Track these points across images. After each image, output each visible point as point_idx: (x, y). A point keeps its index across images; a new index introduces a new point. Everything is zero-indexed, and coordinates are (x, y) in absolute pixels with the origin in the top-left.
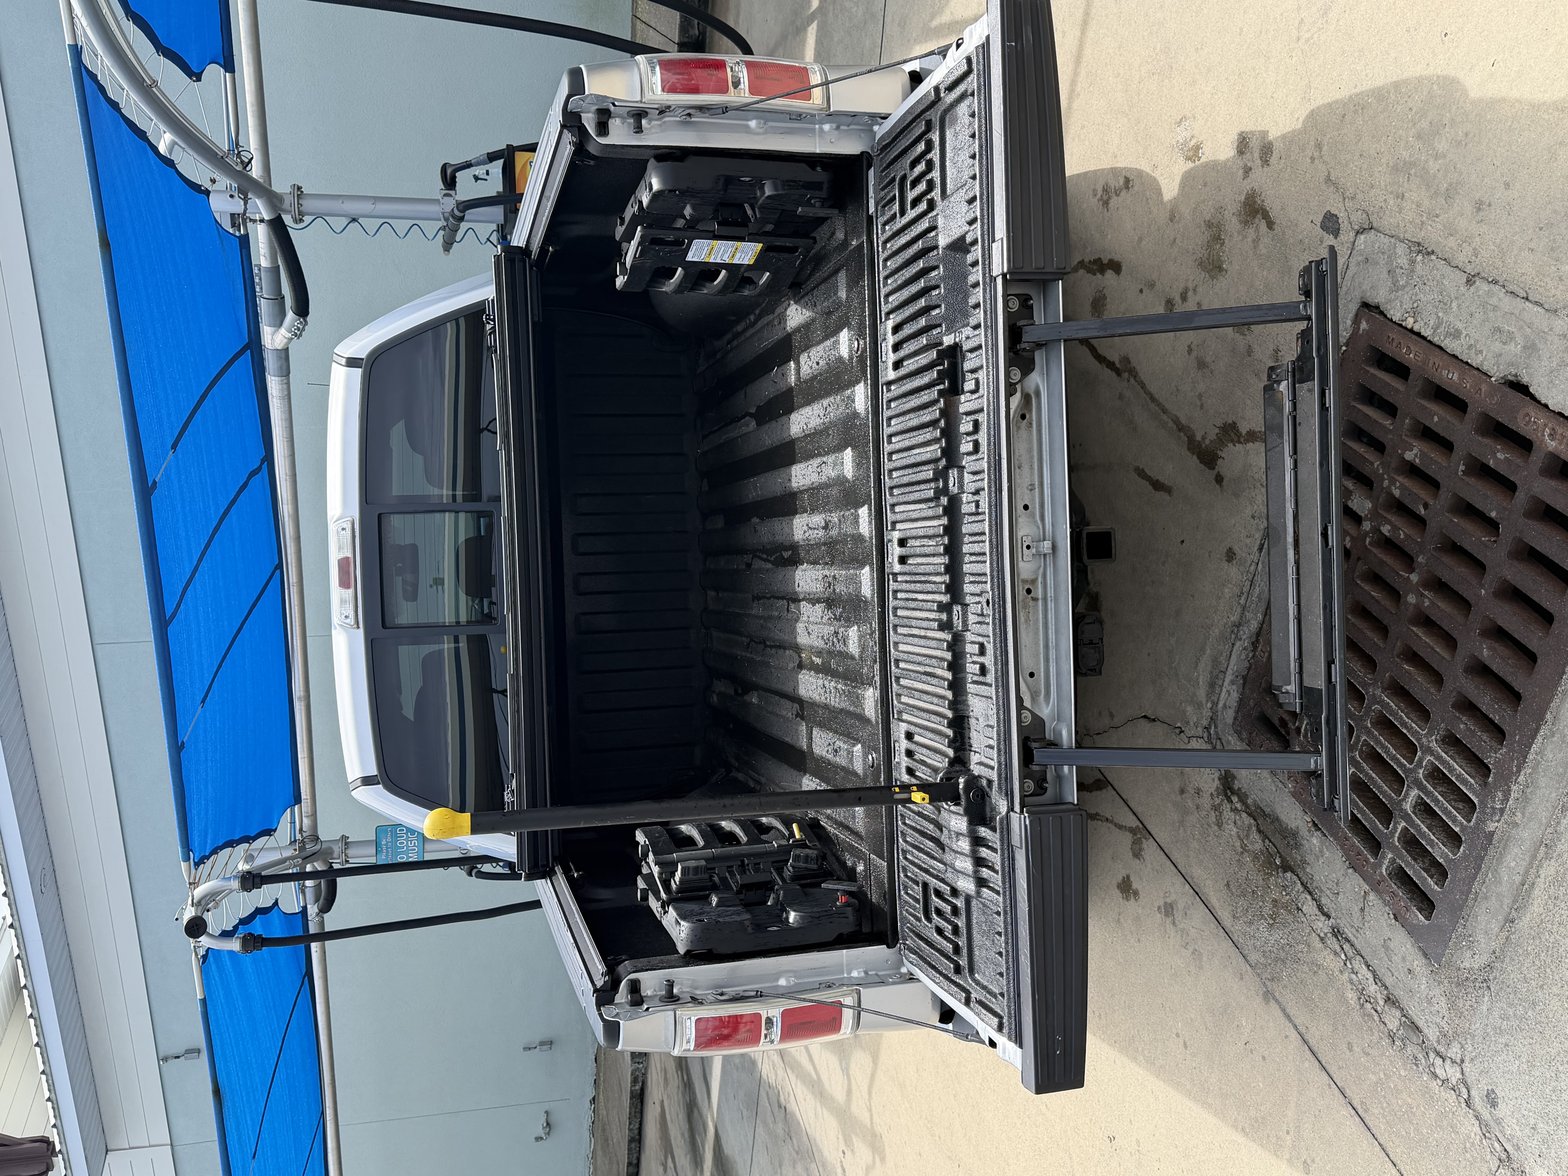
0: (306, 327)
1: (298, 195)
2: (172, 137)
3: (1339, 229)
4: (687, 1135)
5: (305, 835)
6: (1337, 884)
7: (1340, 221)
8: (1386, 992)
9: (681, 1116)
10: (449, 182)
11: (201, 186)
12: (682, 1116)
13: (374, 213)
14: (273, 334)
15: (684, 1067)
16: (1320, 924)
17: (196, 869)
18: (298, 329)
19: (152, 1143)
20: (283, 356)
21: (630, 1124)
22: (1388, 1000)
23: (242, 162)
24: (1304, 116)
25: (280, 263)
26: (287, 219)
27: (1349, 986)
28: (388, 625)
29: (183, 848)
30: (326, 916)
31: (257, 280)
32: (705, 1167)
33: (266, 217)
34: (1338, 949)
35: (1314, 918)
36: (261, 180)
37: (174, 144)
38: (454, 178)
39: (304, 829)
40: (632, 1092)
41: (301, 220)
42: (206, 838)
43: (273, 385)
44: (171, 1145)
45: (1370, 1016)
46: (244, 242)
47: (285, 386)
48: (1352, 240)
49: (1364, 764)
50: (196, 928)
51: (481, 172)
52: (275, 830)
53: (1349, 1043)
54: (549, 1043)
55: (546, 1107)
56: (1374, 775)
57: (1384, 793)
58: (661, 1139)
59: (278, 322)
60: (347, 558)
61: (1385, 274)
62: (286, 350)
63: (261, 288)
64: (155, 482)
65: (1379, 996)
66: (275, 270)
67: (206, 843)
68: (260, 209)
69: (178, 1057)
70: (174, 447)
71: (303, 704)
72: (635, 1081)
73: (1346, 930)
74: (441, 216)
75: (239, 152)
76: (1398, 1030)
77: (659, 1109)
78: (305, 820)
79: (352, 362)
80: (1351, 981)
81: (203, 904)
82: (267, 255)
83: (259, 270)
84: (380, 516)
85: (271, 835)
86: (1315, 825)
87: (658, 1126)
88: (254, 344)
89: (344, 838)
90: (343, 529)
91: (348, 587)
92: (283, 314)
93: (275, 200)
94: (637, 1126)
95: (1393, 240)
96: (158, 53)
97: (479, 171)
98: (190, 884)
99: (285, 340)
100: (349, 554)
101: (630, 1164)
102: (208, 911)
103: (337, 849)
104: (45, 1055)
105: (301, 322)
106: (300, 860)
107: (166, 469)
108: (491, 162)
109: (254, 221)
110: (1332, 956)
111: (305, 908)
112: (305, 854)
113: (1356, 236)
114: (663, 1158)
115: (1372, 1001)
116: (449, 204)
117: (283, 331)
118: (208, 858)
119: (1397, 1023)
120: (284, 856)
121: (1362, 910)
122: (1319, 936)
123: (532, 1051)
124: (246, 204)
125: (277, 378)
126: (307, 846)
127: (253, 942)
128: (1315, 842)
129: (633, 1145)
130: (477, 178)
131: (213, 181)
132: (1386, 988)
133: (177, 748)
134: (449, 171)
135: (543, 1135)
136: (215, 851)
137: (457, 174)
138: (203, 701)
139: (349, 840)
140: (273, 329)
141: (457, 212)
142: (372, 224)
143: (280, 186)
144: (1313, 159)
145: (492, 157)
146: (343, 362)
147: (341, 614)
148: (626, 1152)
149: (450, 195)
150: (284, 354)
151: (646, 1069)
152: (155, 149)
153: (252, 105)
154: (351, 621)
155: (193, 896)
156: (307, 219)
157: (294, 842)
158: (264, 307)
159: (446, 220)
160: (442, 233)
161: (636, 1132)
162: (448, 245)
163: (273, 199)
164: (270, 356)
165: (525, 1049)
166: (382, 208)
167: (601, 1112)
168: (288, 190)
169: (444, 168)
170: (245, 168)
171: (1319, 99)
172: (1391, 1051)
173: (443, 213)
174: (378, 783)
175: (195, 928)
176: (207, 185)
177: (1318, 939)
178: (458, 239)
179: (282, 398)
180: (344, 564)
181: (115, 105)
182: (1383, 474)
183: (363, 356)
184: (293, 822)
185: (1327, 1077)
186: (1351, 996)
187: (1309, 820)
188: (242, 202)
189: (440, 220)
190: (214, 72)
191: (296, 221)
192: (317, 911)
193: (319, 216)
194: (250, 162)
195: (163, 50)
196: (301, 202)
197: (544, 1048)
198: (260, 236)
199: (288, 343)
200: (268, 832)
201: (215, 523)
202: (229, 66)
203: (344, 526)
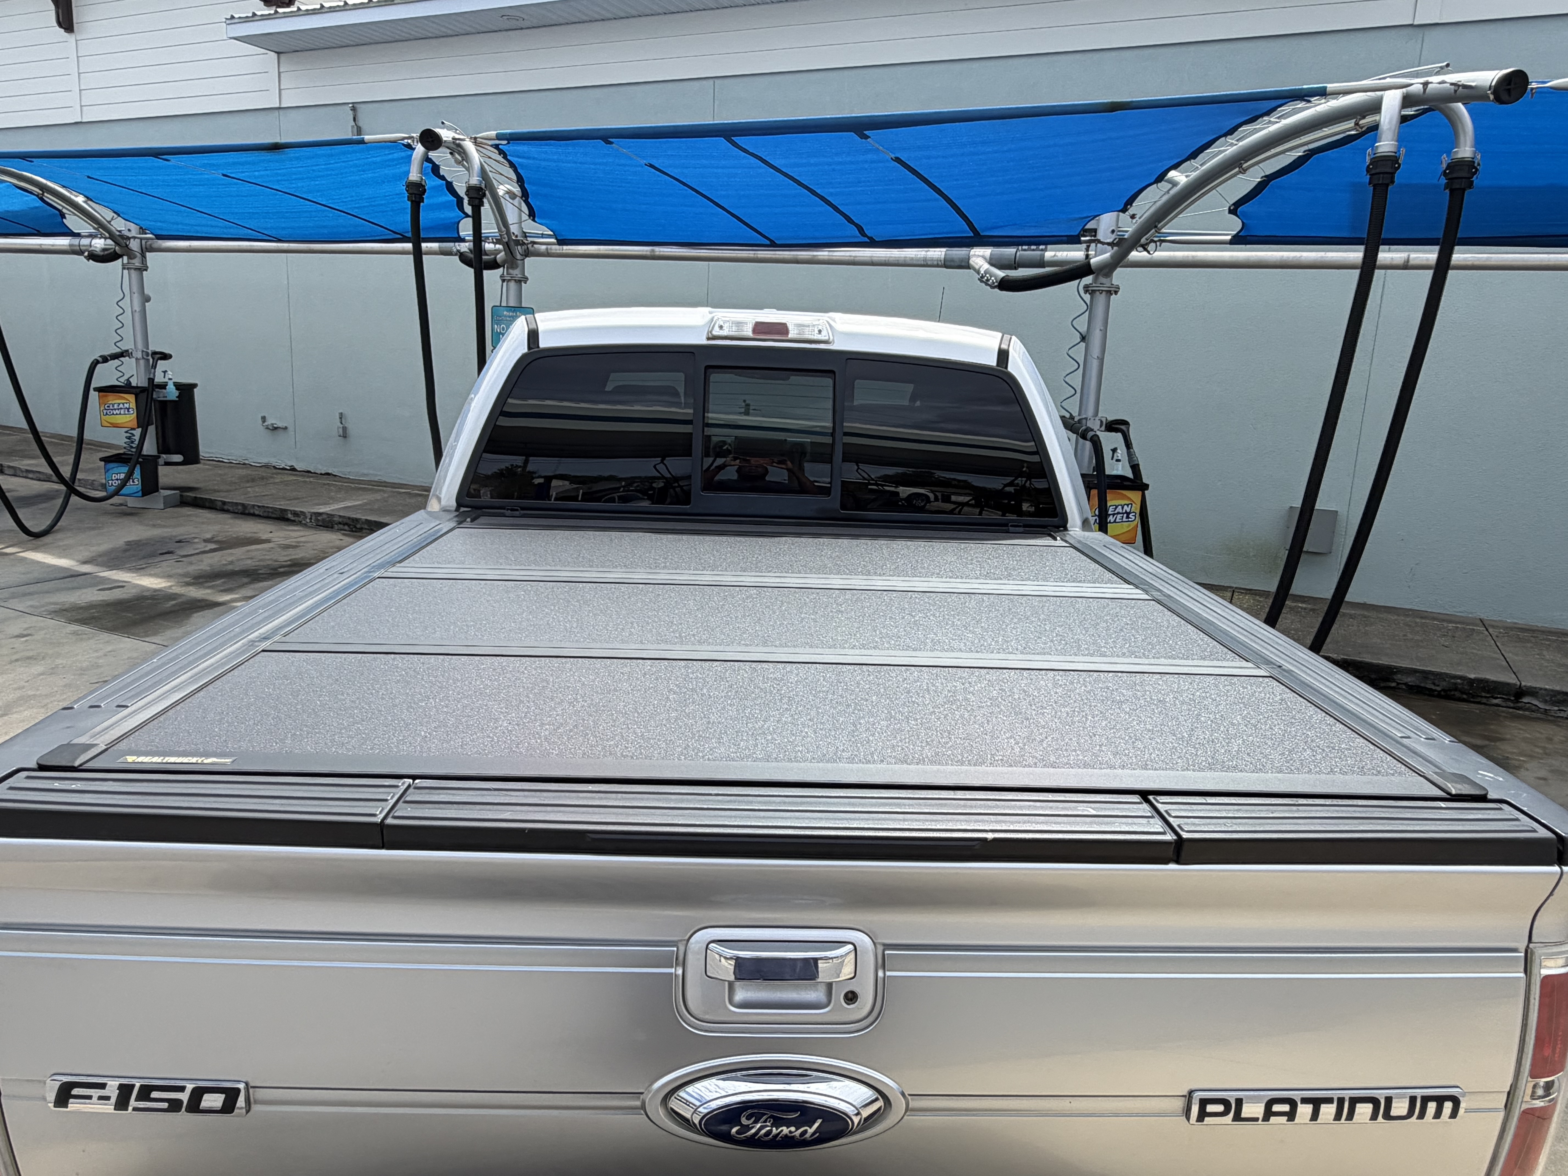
0: (989, 287)
1: (1110, 291)
2: (1182, 183)
4: (230, 567)
5: (530, 246)
9: (249, 562)
10: (1113, 426)
11: (1131, 205)
12: (249, 564)
13: (1089, 357)
14: (983, 257)
17: (492, 146)
18: (988, 280)
19: (283, 92)
20: (963, 264)
21: (259, 507)
23: (1148, 244)
25: (1048, 269)
26: (1088, 280)
28: (711, 370)
29: (510, 134)
30: (457, 258)
31: (1033, 247)
32: (191, 588)
33: (1093, 261)
36: (1128, 259)
37: (1174, 184)
38: (1116, 430)
39: (535, 246)
40: (286, 510)
41: (1086, 292)
42: (523, 157)
43: (937, 253)
44: (279, 108)
46: (1073, 240)
47: (935, 263)
50: (430, 139)
51: (1119, 455)
52: (534, 220)
54: (345, 434)
55: (291, 428)
58: (237, 538)
59: (994, 262)
60: (788, 333)
62: (968, 266)
63: (1025, 250)
64: (867, 137)
66: (1041, 264)
67: (519, 157)
68: (1100, 257)
69: (354, 120)
70: (898, 160)
71: (648, 253)
72: (295, 514)
74: (1083, 417)
75: (1155, 242)
77: (264, 537)
78: (543, 247)
79: (1003, 356)
81: (457, 148)
82: (1055, 258)
83: (1042, 250)
85: (529, 216)
87: (249, 535)
88: (978, 240)
89: (525, 280)
90: (820, 332)
91: (755, 332)
92: (1001, 267)
94: (257, 512)
96: (1266, 176)
97: (1122, 454)
98: (475, 138)
99: (977, 267)
100: (790, 336)
101: (224, 503)
102: (451, 153)
103: (516, 273)
105: (994, 283)
106: (506, 240)
107: (877, 149)
108: (1131, 467)
109: (1087, 249)
111: (462, 240)
112: (512, 244)
114: (219, 538)
116: (1095, 425)
117: (986, 266)
118: (505, 157)
120: (511, 227)
123: (338, 420)
124: (1108, 244)
125: (943, 256)
126: (519, 247)
127: (416, 192)
129: (240, 507)
130: (1114, 450)
131: (1133, 217)
133: (606, 136)
134: (1123, 427)
135: (266, 424)
136: (512, 165)
137: (1120, 435)
138: (651, 166)
139: (523, 284)
140: (989, 257)
141: (1091, 434)
142: (1078, 353)
143: (1120, 276)
145: (1135, 468)
146: (1004, 346)
147: (725, 321)
148: (235, 501)
149: (1101, 426)
150: (965, 265)
151: (305, 525)
152: (1175, 167)
153: (1193, 257)
154: (717, 332)
155: (463, 140)
156: (1087, 297)
157: (525, 235)
158: (1010, 251)
159: (1080, 421)
160: (1068, 415)
161: (252, 511)
163: (1108, 269)
164: (963, 252)
165: (341, 414)
166: (1094, 364)
167: (279, 476)
168: (1115, 282)
169: (1125, 423)
170: (1141, 245)
173: (1086, 419)
174: (529, 348)
176: (1131, 211)
179: (925, 259)
180: (781, 329)
181: (1231, 132)
183: (1010, 369)
184: (543, 236)
188: (1108, 240)
189: (1079, 415)
190: (1235, 224)
191: (1087, 289)
192: (462, 251)
193: (1090, 308)
194: (1146, 250)
195: (1268, 179)
196: (1104, 293)
197: (341, 430)
198: (1074, 254)
199: (974, 269)
200: (532, 215)
201: (818, 191)
202: (1238, 240)
203: (824, 333)
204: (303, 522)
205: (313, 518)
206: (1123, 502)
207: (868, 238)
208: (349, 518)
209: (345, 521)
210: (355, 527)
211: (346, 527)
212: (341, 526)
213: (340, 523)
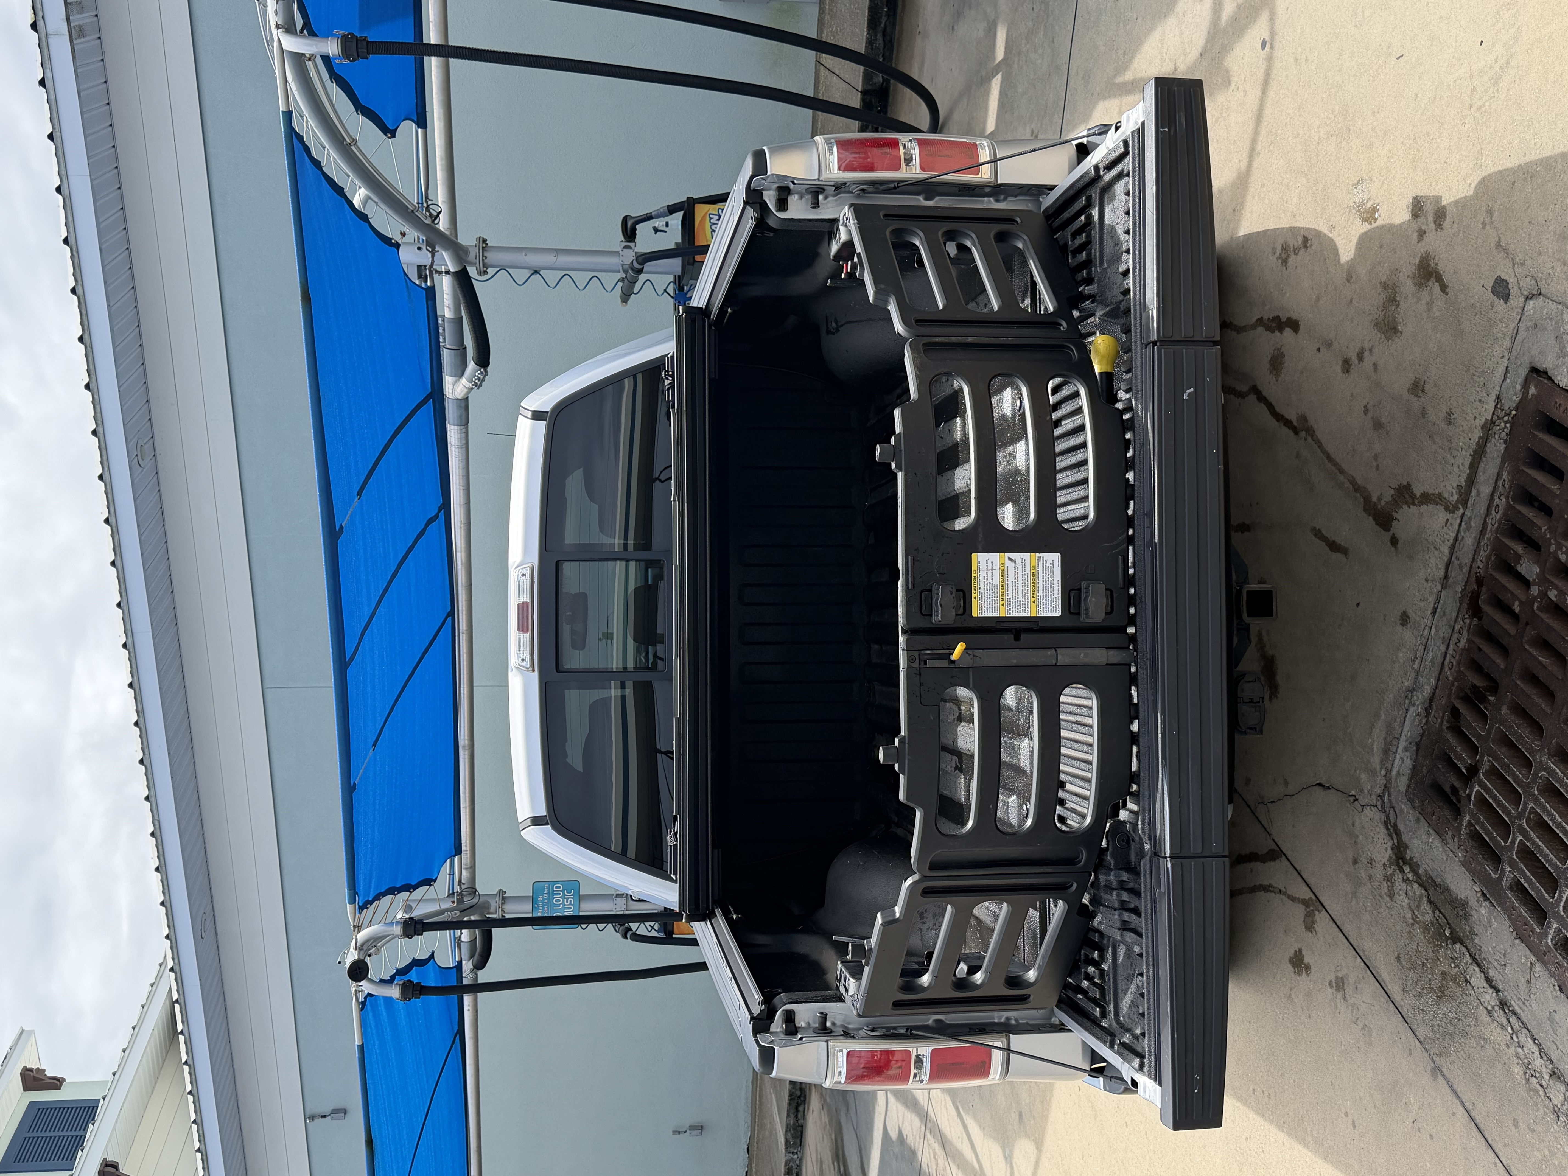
0: (487, 377)
1: (483, 247)
2: (366, 191)
3: (1509, 295)
5: (463, 887)
6: (1504, 955)
7: (1510, 286)
8: (1551, 1066)
10: (629, 233)
11: (392, 239)
13: (555, 266)
14: (455, 384)
15: (841, 1156)
16: (1488, 997)
17: (360, 913)
18: (479, 379)
20: (463, 405)
22: (1553, 1074)
23: (431, 215)
24: (1476, 182)
25: (463, 314)
26: (472, 271)
27: (1516, 1061)
28: (561, 669)
29: (349, 890)
30: (480, 970)
31: (441, 331)
33: (452, 270)
34: (1505, 1022)
35: (1482, 990)
36: (447, 233)
37: (367, 198)
38: (634, 230)
39: (463, 881)
41: (485, 272)
42: (370, 882)
43: (453, 433)
45: (1536, 1091)
46: (431, 293)
47: (464, 435)
48: (1521, 305)
49: (1531, 832)
51: (661, 224)
52: (435, 881)
53: (1515, 1120)
54: (699, 1128)
56: (1540, 843)
57: (1549, 861)
59: (460, 372)
60: (526, 603)
61: (1552, 341)
62: (466, 399)
63: (444, 339)
64: (341, 527)
65: (1544, 1070)
66: (459, 321)
67: (370, 887)
68: (447, 261)
69: (324, 1117)
70: (359, 493)
71: (467, 753)
72: (788, 1172)
73: (1513, 1002)
74: (621, 268)
75: (428, 206)
76: (1562, 1105)
78: (464, 873)
79: (537, 416)
80: (1517, 1056)
81: (365, 948)
82: (451, 306)
83: (443, 320)
84: (557, 562)
85: (430, 885)
86: (1484, 895)
88: (437, 394)
89: (501, 892)
90: (523, 575)
91: (526, 632)
92: (464, 365)
93: (461, 252)
95: (1560, 307)
96: (357, 112)
97: (659, 223)
98: (354, 927)
99: (466, 390)
100: (528, 599)
102: (369, 956)
103: (494, 904)
104: (197, 1104)
105: (482, 373)
106: (458, 911)
107: (351, 515)
108: (671, 214)
109: (440, 273)
110: (1499, 1030)
111: (460, 963)
112: (463, 907)
113: (1525, 301)
115: (1538, 1075)
116: (629, 257)
117: (464, 381)
118: (371, 903)
119: (1561, 1098)
120: (443, 907)
121: (1529, 982)
122: (1486, 1009)
123: (682, 1135)
124: (433, 256)
125: (456, 427)
126: (465, 900)
127: (412, 990)
128: (1483, 912)
130: (656, 230)
131: (403, 234)
132: (1552, 1062)
133: (349, 789)
134: (629, 224)
136: (378, 897)
137: (637, 227)
138: (375, 745)
139: (506, 895)
140: (454, 379)
141: (636, 265)
142: (552, 276)
143: (466, 238)
144: (1484, 224)
145: (672, 209)
146: (529, 414)
147: (519, 657)
149: (630, 247)
150: (464, 403)
151: (801, 1160)
152: (350, 204)
153: (442, 159)
154: (527, 664)
155: (356, 940)
156: (491, 271)
157: (451, 895)
158: (447, 357)
159: (625, 271)
160: (620, 284)
162: (626, 297)
163: (459, 252)
164: (450, 405)
165: (674, 1132)
166: (564, 260)
168: (475, 242)
169: (625, 220)
170: (433, 221)
171: (1491, 166)
172: (1556, 1127)
173: (622, 265)
174: (547, 824)
175: (358, 971)
176: (397, 238)
177: (1485, 1012)
178: (635, 291)
179: (460, 447)
180: (522, 609)
181: (317, 164)
182: (1550, 539)
183: (548, 409)
184: (452, 874)
185: (1493, 1155)
186: (1517, 1070)
187: (1478, 890)
188: (430, 255)
189: (619, 272)
190: (408, 128)
191: (480, 273)
192: (472, 967)
193: (502, 268)
194: (438, 216)
195: (362, 109)
196: (485, 254)
197: (695, 1132)
198: (446, 288)
199: (468, 393)
200: (429, 882)
201: (393, 569)
202: (422, 122)
203: (524, 572)
204: (798, 1162)
205: (792, 1150)
206: (708, 224)
207: (439, 511)
208: (790, 1104)
209: (793, 1111)
210: (799, 1097)
211: (801, 1108)
212: (799, 1116)
213: (796, 1116)
